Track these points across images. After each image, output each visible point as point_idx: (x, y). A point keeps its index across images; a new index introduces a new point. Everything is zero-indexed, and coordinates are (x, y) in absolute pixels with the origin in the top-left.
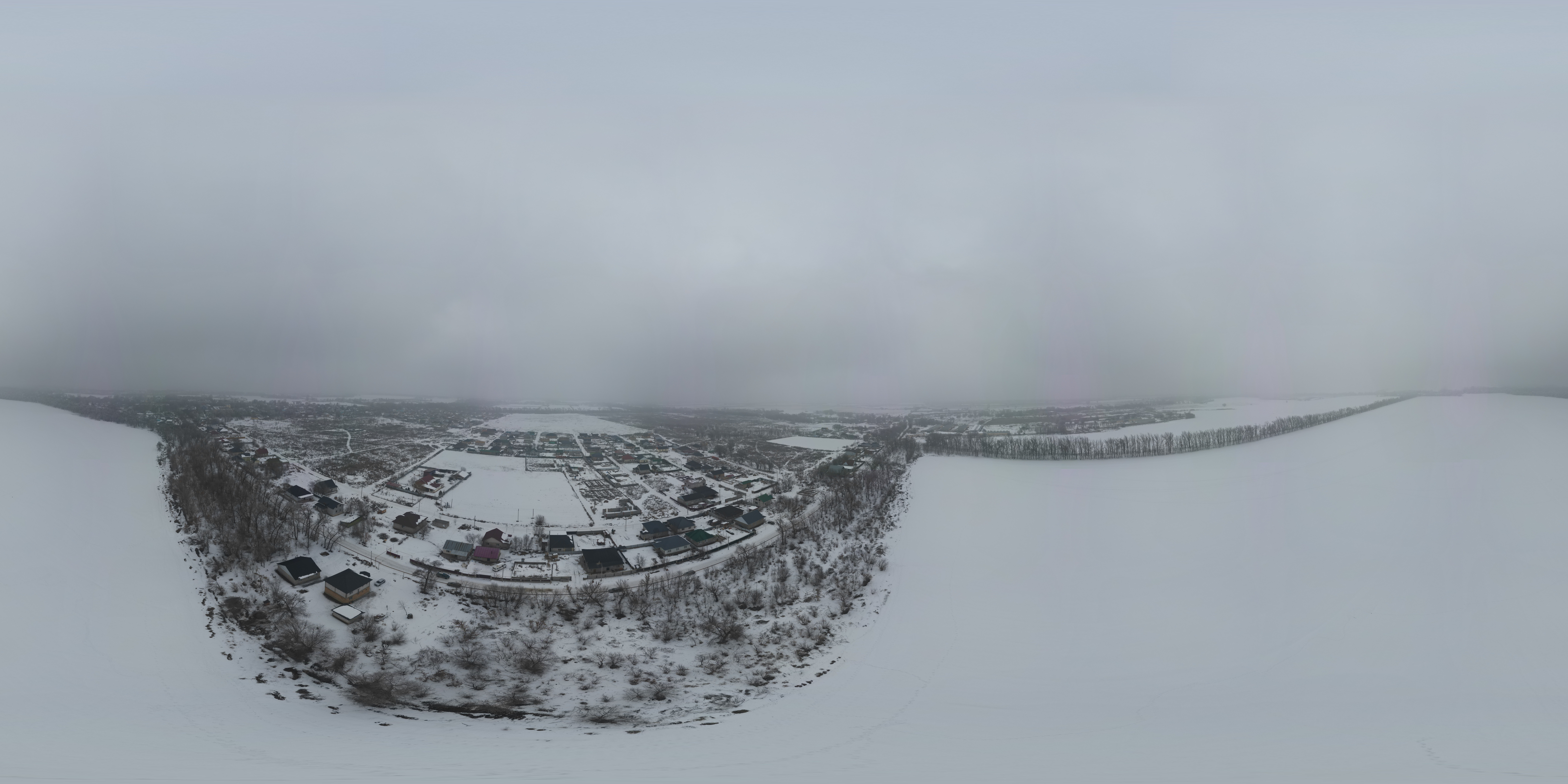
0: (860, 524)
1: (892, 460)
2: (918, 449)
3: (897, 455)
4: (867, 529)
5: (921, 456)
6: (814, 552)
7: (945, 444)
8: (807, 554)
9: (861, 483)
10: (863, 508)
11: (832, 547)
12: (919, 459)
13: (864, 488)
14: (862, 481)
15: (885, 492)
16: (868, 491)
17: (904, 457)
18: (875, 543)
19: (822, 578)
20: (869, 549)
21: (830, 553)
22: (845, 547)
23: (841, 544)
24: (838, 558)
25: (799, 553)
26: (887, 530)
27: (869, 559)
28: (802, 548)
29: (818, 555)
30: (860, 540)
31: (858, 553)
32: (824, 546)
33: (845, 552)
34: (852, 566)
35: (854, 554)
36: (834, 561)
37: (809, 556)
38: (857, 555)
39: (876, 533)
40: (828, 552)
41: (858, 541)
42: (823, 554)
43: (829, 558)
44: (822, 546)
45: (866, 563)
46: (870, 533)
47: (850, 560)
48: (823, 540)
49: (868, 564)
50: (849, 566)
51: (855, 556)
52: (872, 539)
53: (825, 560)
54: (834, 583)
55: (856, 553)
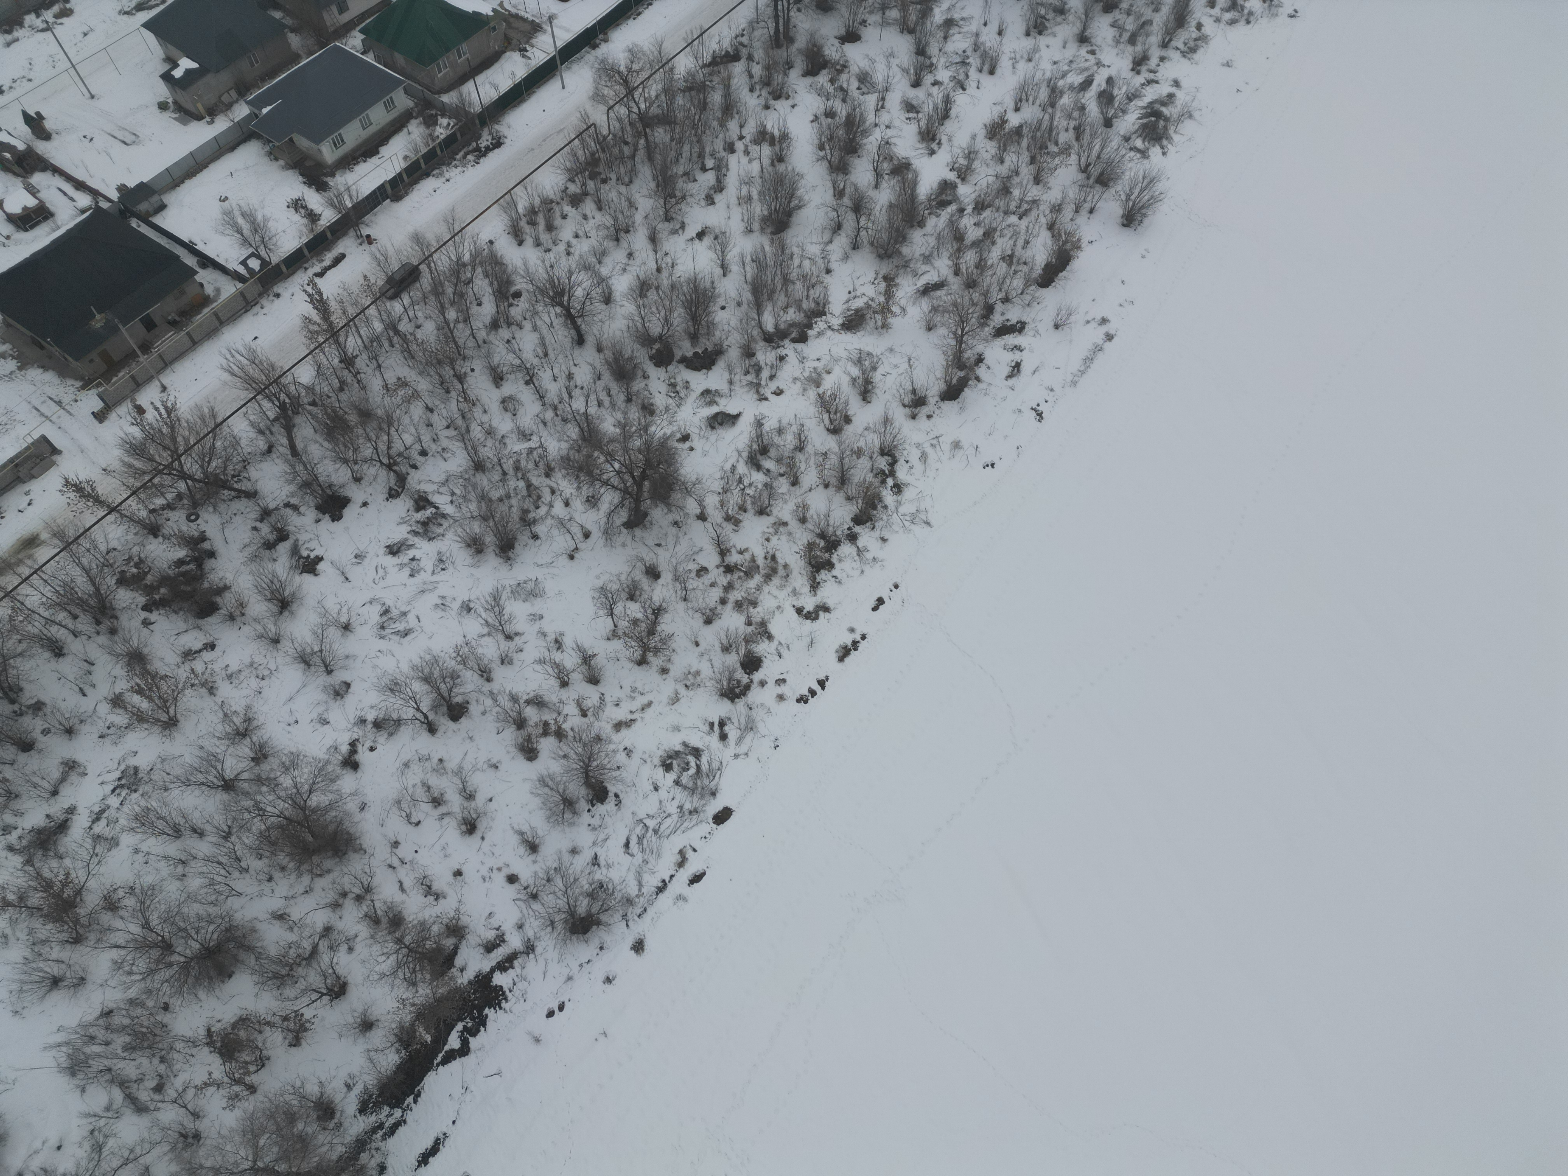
6: (901, 89)
8: (871, 100)
11: (973, 73)
18: (1155, 72)
19: (912, 226)
20: (1116, 106)
21: (961, 100)
22: (1022, 78)
23: (1011, 59)
24: (981, 133)
25: (840, 94)
26: (1228, 16)
27: (1099, 157)
28: (851, 68)
29: (910, 107)
30: (1090, 48)
31: (1070, 117)
32: (942, 61)
33: (1016, 105)
34: (1025, 182)
35: (1052, 118)
36: (964, 145)
37: (877, 110)
38: (1060, 122)
39: (1171, 25)
40: (952, 94)
41: (1083, 52)
42: (931, 107)
43: (949, 126)
44: (934, 60)
45: (1081, 176)
46: (1143, 19)
47: (1028, 148)
48: (939, 27)
49: (1091, 181)
50: (1016, 180)
51: (1051, 130)
52: (1148, 50)
53: (933, 139)
54: (946, 254)
55: (1058, 114)
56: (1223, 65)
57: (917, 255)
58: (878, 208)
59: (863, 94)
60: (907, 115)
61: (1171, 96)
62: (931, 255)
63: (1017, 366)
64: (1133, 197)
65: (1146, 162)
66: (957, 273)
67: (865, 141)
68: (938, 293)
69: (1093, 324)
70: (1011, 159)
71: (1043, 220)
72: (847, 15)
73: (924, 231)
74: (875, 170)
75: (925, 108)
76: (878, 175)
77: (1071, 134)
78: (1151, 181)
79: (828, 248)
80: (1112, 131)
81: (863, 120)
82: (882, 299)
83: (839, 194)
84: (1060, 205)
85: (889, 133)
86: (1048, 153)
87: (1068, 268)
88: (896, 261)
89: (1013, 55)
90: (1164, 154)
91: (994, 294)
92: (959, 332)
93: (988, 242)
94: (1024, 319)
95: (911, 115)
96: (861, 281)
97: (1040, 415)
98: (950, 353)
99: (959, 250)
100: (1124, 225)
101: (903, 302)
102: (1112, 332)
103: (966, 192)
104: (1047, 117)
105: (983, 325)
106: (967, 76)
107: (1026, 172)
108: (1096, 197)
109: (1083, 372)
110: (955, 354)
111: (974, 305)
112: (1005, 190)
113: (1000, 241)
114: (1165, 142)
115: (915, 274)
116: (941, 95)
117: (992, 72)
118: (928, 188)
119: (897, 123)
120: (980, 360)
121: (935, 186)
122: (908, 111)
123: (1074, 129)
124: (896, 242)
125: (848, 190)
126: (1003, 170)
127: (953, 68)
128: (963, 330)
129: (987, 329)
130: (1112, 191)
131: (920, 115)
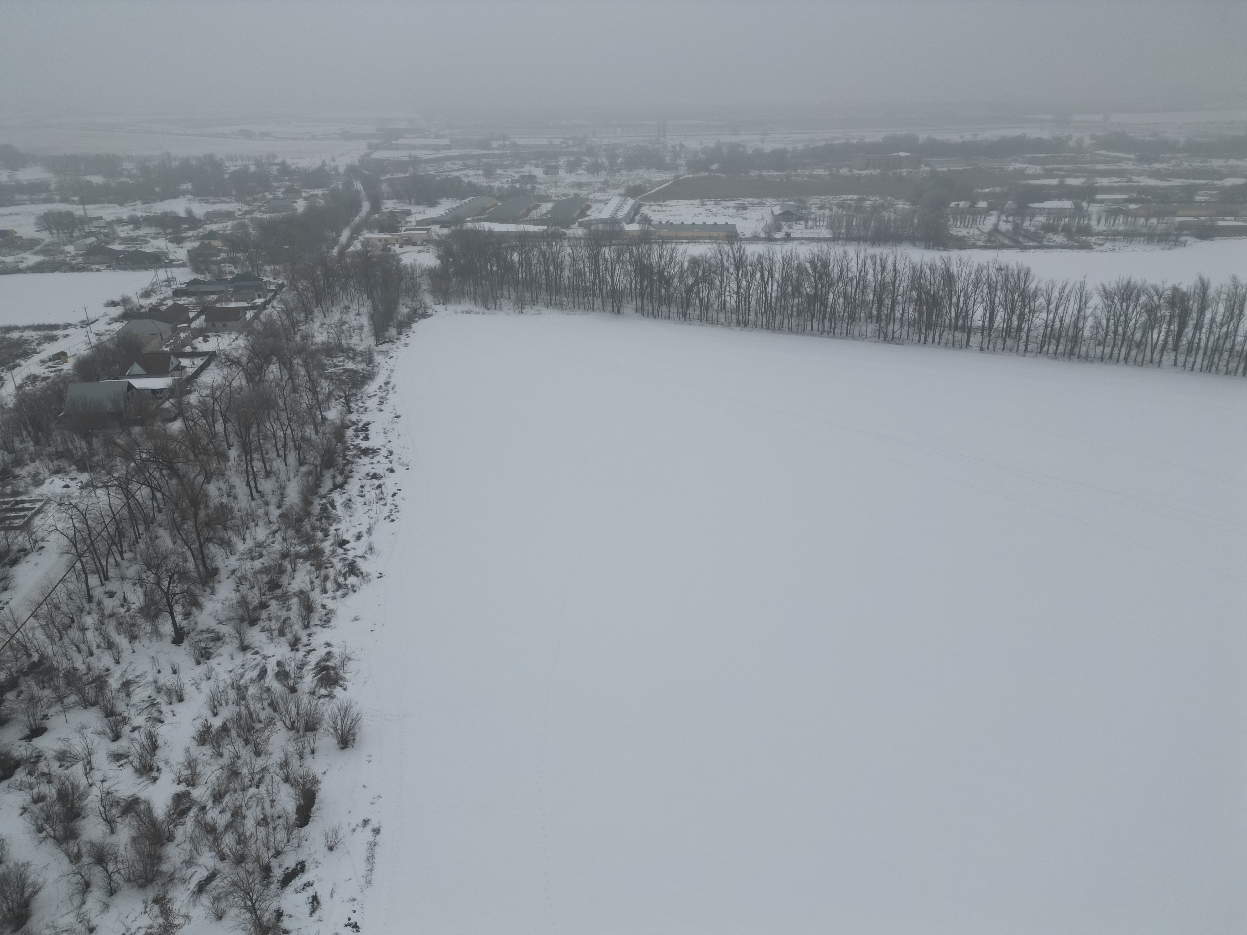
0: (244, 589)
1: (320, 338)
2: (413, 291)
3: (335, 316)
4: (274, 604)
5: (425, 315)
6: (103, 748)
7: (509, 267)
9: (215, 435)
10: (242, 529)
12: (420, 326)
13: (233, 454)
14: (219, 427)
15: (313, 457)
16: (250, 462)
17: (365, 320)
18: (309, 645)
19: (163, 845)
20: (293, 676)
21: (162, 731)
22: (209, 693)
23: (192, 685)
24: (193, 745)
25: (44, 779)
26: (339, 593)
27: (298, 714)
28: (47, 755)
29: (117, 757)
30: (253, 651)
31: (261, 700)
32: (133, 712)
33: (213, 712)
34: (248, 760)
35: (247, 707)
36: (182, 760)
37: (87, 774)
38: (255, 706)
39: (304, 613)
40: (153, 730)
41: (249, 655)
42: (138, 747)
43: (161, 754)
44: (126, 714)
45: (291, 733)
46: (283, 619)
47: (239, 736)
48: (119, 690)
49: (301, 732)
50: (240, 762)
51: (251, 715)
52: (296, 634)
53: (151, 769)
54: (205, 850)
55: (251, 703)
56: (353, 621)
57: (178, 865)
58: (122, 848)
59: (67, 768)
60: (118, 764)
61: (329, 653)
62: (192, 857)
63: (315, 900)
64: (339, 727)
65: (334, 700)
66: (223, 858)
67: (85, 803)
68: (214, 884)
69: (359, 830)
70: (227, 750)
71: (277, 779)
72: (25, 719)
73: (176, 842)
74: (106, 820)
75: (133, 751)
76: (110, 822)
77: (269, 710)
78: (346, 711)
79: (83, 910)
80: (299, 694)
81: (75, 787)
82: (161, 920)
83: (75, 858)
84: (286, 761)
85: (106, 785)
86: (257, 731)
87: (316, 800)
88: (159, 881)
89: (193, 682)
90: (345, 689)
91: (265, 855)
92: (249, 903)
93: (239, 820)
94: (300, 860)
95: (122, 762)
96: (132, 918)
97: (355, 926)
98: (249, 926)
99: (216, 840)
100: (342, 748)
101: (183, 911)
102: (376, 826)
103: (200, 793)
104: (243, 708)
105: (267, 886)
106: (161, 712)
107: (246, 753)
108: (311, 741)
109: (371, 870)
110: (254, 925)
111: (251, 874)
112: (234, 773)
113: (249, 813)
114: (341, 682)
115: (184, 881)
116: (143, 736)
117: (181, 700)
118: (164, 807)
119: (111, 774)
120: (279, 914)
121: (169, 802)
122: (118, 761)
123: (269, 705)
124: (153, 866)
125: (84, 850)
126: (226, 760)
127: (145, 712)
128: (251, 900)
129: (272, 886)
130: (321, 731)
131: (131, 758)
